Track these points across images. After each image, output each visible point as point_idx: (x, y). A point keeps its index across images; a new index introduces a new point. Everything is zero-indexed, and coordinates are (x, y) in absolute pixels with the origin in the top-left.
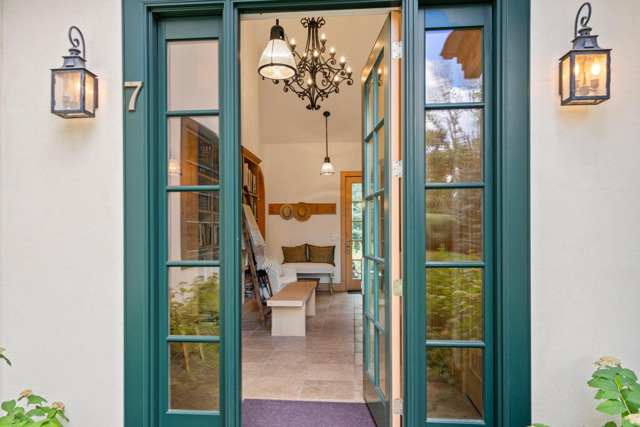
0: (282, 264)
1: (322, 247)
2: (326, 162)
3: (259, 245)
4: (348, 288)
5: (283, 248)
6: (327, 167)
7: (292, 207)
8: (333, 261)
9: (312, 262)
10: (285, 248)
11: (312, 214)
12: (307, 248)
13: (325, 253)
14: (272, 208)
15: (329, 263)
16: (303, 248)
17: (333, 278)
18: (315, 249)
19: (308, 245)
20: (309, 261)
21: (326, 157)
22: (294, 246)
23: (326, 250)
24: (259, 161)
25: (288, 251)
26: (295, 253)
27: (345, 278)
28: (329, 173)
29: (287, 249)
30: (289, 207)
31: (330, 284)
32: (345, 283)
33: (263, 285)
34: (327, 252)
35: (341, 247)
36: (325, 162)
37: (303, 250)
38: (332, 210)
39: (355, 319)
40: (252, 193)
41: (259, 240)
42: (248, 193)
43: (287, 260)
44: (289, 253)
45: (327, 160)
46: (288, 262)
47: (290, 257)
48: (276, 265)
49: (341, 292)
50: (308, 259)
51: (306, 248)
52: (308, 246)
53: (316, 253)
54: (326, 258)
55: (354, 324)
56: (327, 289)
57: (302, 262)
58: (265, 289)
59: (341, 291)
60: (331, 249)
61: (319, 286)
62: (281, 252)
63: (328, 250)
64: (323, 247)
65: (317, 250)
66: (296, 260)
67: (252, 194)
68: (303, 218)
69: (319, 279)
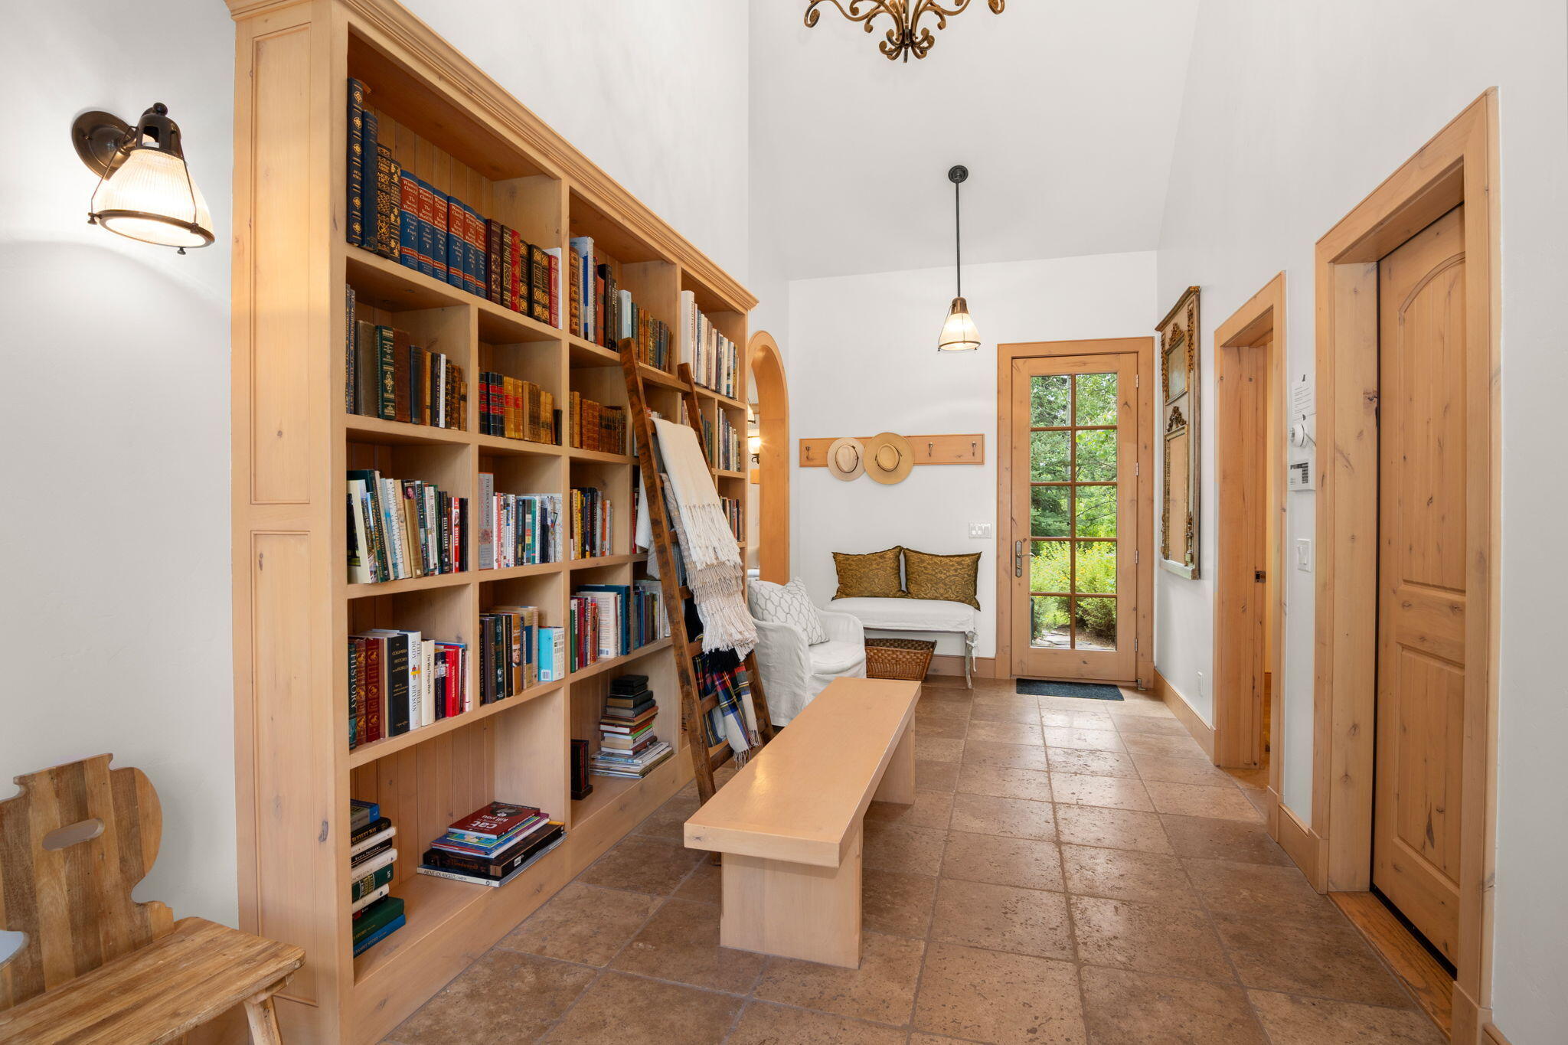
0: (833, 599)
1: (942, 556)
2: (957, 312)
3: (715, 562)
4: (1018, 672)
5: (835, 555)
6: (959, 326)
7: (859, 447)
8: (975, 594)
9: (913, 598)
10: (840, 558)
11: (915, 464)
12: (902, 557)
13: (952, 573)
14: (808, 449)
15: (963, 602)
16: (890, 559)
17: (973, 645)
18: (923, 561)
19: (903, 548)
20: (906, 594)
21: (956, 296)
22: (865, 552)
23: (953, 565)
24: (750, 302)
25: (850, 565)
26: (867, 570)
27: (1009, 644)
28: (964, 342)
29: (847, 559)
30: (854, 448)
31: (964, 657)
32: (1008, 656)
33: (725, 704)
34: (956, 570)
35: (998, 557)
36: (953, 312)
37: (890, 563)
38: (974, 454)
39: (1064, 838)
40: (717, 391)
41: (716, 544)
42: (692, 388)
43: (845, 591)
44: (851, 570)
45: (959, 305)
46: (848, 595)
47: (854, 581)
48: (805, 611)
49: (995, 683)
50: (904, 588)
51: (898, 557)
52: (905, 556)
53: (925, 573)
54: (953, 587)
55: (1064, 878)
56: (957, 673)
57: (886, 596)
58: (731, 718)
59: (995, 680)
60: (968, 560)
61: (934, 664)
62: (832, 566)
63: (959, 563)
64: (947, 556)
65: (928, 564)
66: (869, 590)
67: (717, 397)
68: (888, 474)
69: (933, 645)
